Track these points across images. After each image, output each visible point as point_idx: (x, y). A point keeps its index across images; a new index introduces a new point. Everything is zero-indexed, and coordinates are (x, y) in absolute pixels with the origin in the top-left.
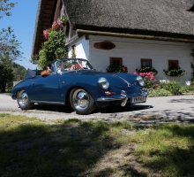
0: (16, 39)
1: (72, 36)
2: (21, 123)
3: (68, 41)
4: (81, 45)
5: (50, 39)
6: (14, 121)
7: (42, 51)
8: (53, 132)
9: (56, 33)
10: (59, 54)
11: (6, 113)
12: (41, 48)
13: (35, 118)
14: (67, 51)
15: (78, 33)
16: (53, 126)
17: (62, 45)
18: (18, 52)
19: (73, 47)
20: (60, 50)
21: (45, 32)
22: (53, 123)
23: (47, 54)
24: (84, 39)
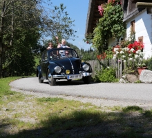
0: (68, 16)
1: (130, 10)
2: (75, 108)
3: (126, 16)
4: (141, 20)
5: (105, 16)
6: (68, 106)
7: (97, 29)
8: (110, 122)
9: (113, 8)
10: (116, 32)
11: (59, 97)
12: (96, 26)
13: (90, 104)
14: (125, 28)
15: (138, 6)
16: (110, 114)
17: (119, 22)
18: (71, 31)
19: (132, 23)
20: (117, 27)
21: (100, 8)
22: (110, 111)
23: (103, 32)
24: (145, 13)
